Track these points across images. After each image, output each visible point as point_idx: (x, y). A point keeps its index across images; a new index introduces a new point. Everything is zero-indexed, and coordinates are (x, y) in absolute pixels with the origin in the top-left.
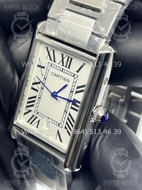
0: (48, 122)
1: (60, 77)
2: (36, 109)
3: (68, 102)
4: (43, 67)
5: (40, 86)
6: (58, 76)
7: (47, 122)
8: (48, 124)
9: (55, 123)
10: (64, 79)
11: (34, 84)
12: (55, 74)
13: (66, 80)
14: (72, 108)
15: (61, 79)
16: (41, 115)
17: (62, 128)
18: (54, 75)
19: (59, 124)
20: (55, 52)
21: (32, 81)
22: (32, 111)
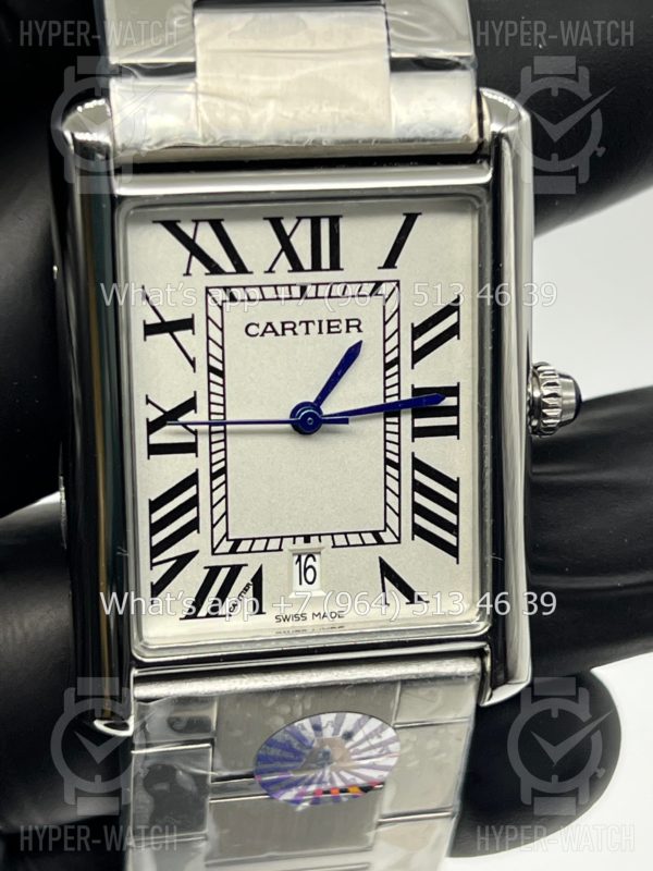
0: (303, 558)
1: (301, 329)
2: (220, 531)
3: (388, 420)
4: (187, 324)
6: (287, 327)
7: (299, 560)
8: (306, 570)
9: (354, 539)
10: (331, 327)
12: (269, 324)
13: (338, 327)
14: (418, 433)
15: (307, 333)
16: (259, 545)
17: (399, 542)
18: (265, 331)
19: (376, 534)
20: (228, 228)
21: (143, 414)
22: (195, 553)
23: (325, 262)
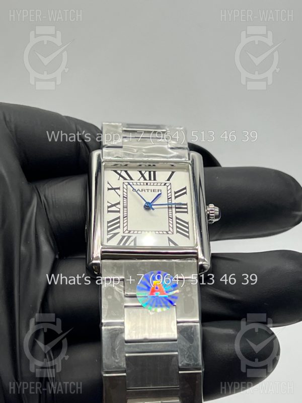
2: (125, 229)
3: (169, 209)
4: (119, 189)
5: (121, 206)
11: (109, 207)
17: (173, 234)
19: (167, 232)
20: (129, 172)
21: (106, 205)
22: (118, 233)
23: (152, 178)
